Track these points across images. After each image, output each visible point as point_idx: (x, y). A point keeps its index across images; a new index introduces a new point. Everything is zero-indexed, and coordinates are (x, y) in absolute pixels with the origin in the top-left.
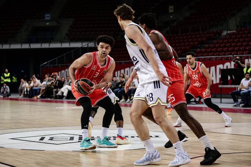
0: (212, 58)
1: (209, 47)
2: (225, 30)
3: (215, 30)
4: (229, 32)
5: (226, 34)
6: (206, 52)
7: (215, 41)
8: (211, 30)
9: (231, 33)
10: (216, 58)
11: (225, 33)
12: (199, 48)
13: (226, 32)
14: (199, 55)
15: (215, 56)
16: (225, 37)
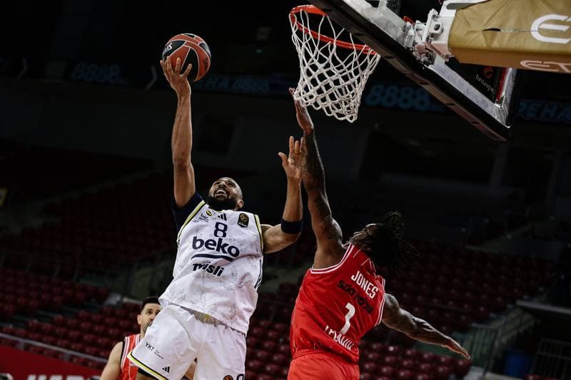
0: (63, 353)
1: (63, 324)
2: (118, 292)
3: (91, 283)
4: (125, 300)
5: (118, 303)
6: (51, 333)
7: (82, 313)
8: (83, 281)
9: (131, 304)
10: (72, 357)
11: (114, 300)
12: (37, 317)
13: (118, 298)
14: (31, 336)
15: (73, 350)
16: (112, 311)
